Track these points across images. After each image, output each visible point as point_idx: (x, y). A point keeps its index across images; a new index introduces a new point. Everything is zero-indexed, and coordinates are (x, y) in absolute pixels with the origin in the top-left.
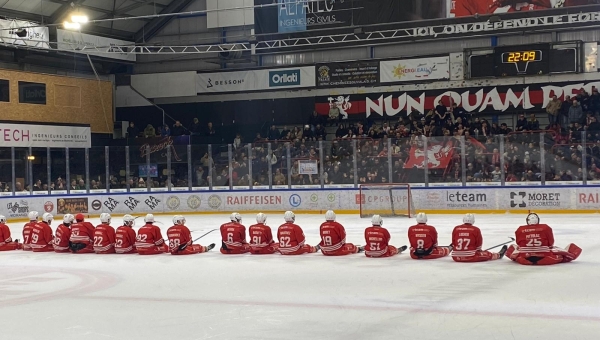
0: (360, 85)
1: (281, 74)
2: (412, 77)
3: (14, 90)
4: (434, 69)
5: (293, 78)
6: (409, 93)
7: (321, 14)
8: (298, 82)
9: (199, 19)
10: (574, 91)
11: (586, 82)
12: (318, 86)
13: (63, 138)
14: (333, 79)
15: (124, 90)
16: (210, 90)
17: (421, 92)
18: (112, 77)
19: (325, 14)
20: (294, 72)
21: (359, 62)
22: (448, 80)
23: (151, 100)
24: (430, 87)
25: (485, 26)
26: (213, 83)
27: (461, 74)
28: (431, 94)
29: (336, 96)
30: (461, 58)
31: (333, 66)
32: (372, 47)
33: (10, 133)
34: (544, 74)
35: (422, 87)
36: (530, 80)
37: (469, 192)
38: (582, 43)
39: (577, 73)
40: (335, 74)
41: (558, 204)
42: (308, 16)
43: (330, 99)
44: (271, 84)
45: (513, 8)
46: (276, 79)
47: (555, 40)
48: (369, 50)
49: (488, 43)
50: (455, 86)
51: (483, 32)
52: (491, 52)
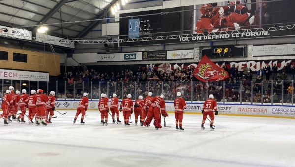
0: (159, 60)
1: (129, 55)
2: (179, 57)
3: (11, 56)
4: (187, 54)
5: (134, 57)
6: (178, 64)
7: (145, 31)
8: (135, 59)
9: (99, 32)
10: (243, 65)
11: (248, 61)
12: (143, 60)
13: (35, 77)
14: (149, 57)
15: (70, 59)
16: (102, 61)
17: (182, 64)
18: (66, 54)
19: (147, 31)
20: (134, 54)
21: (159, 51)
22: (193, 59)
23: (80, 64)
24: (185, 62)
25: (209, 37)
26: (103, 58)
27: (198, 56)
28: (186, 64)
29: (150, 64)
30: (198, 51)
31: (149, 52)
32: (164, 45)
33: (8, 74)
34: (231, 57)
35: (183, 62)
36: (225, 60)
37: (193, 105)
38: (247, 45)
39: (244, 57)
40: (149, 55)
41: (230, 112)
42: (140, 32)
43: (147, 65)
44: (125, 59)
45: (220, 30)
46: (127, 57)
47: (236, 43)
48: (163, 46)
49: (209, 45)
50: (196, 62)
51: (207, 40)
52: (210, 48)
